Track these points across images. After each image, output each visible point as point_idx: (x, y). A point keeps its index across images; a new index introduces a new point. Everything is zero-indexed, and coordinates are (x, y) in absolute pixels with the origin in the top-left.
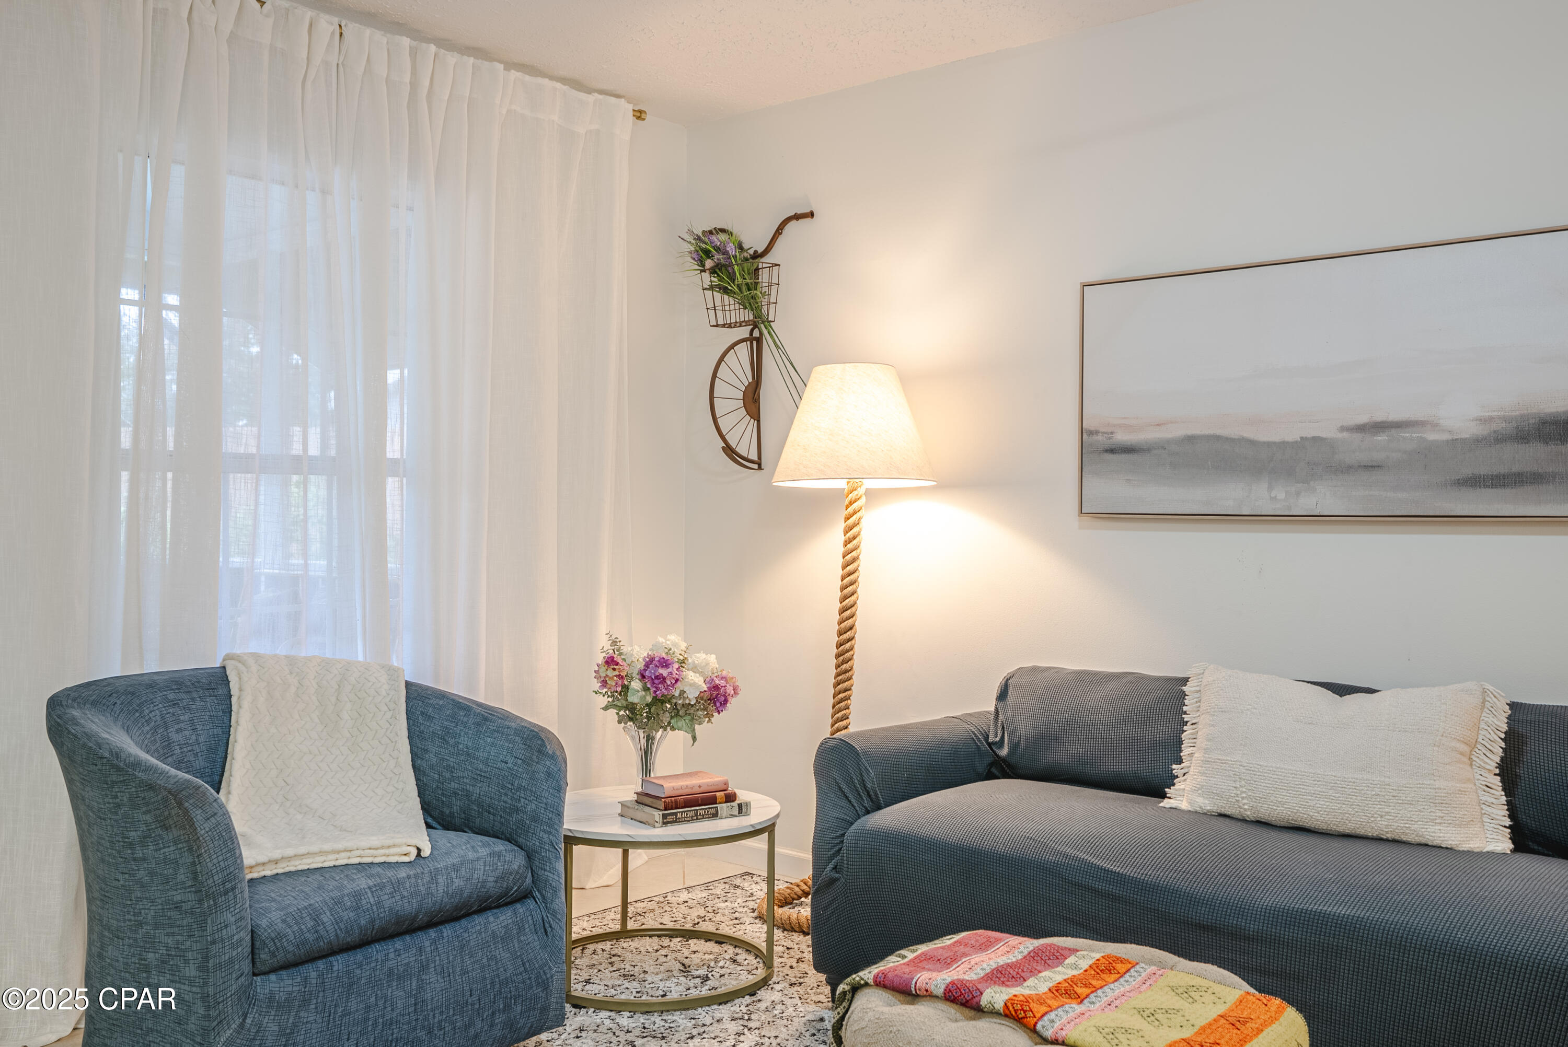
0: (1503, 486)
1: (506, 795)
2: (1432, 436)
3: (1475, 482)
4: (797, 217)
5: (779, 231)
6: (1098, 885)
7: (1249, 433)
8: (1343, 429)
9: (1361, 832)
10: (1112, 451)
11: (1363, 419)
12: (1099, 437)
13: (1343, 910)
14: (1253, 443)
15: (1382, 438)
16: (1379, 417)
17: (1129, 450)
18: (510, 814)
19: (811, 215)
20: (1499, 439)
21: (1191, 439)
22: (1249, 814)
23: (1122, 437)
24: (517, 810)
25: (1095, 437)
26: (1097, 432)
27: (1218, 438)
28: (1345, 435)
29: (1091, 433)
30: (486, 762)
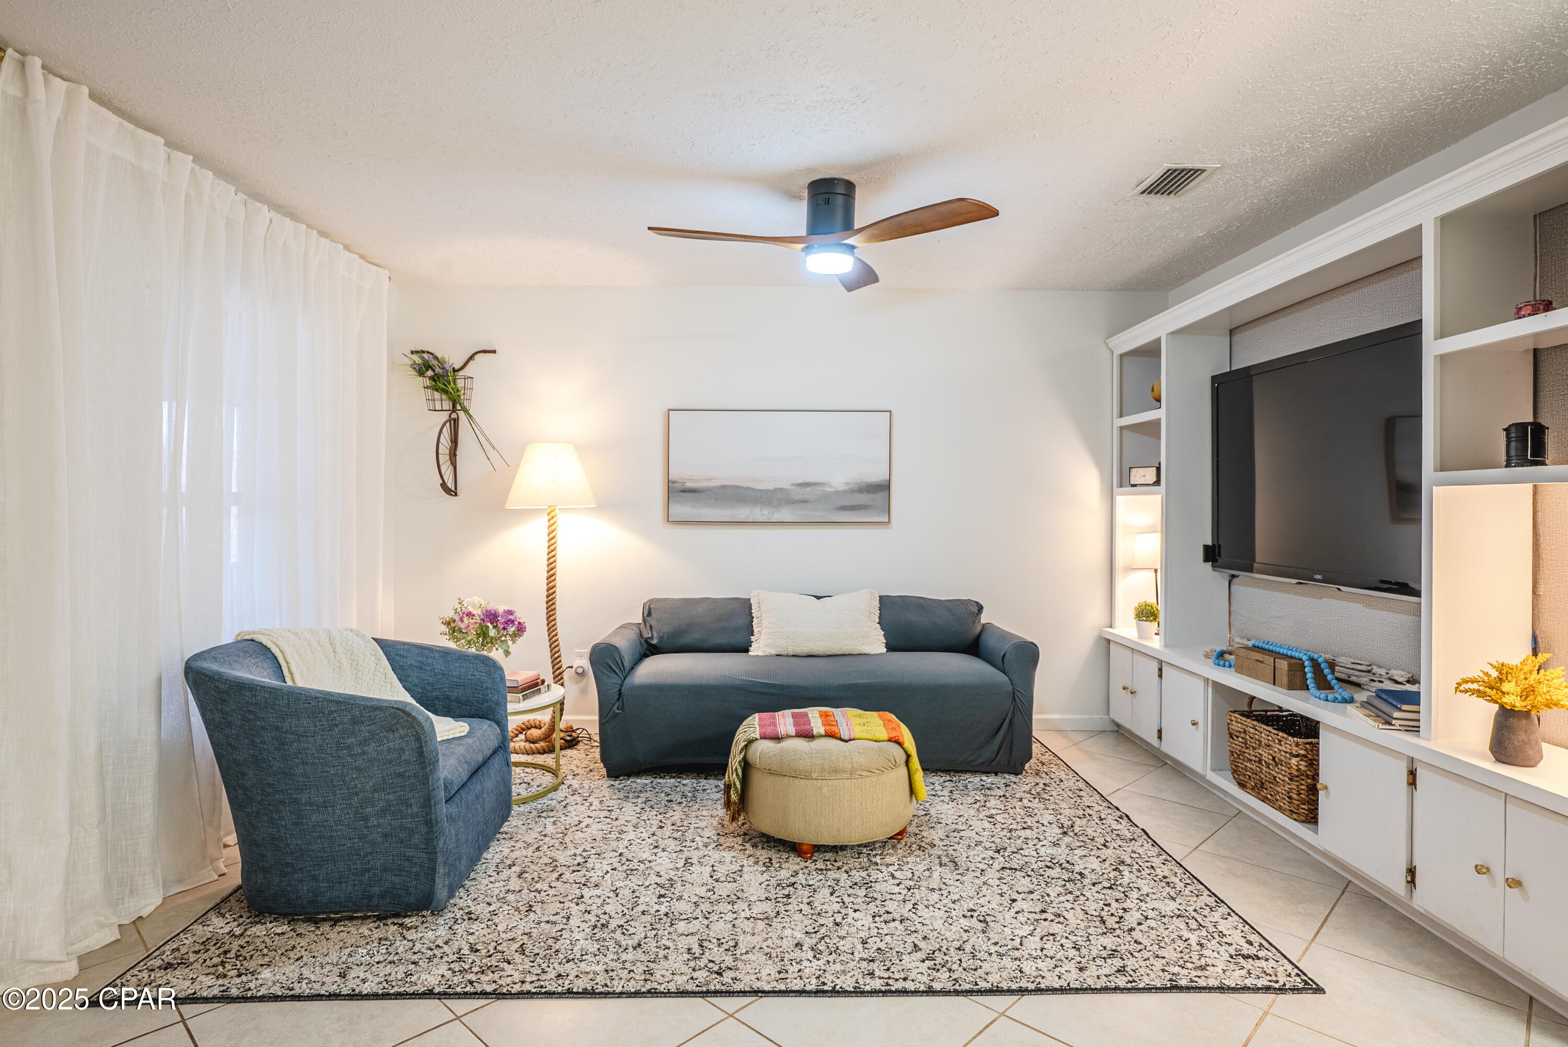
0: (854, 510)
1: (478, 693)
2: (828, 489)
3: (844, 508)
4: (485, 352)
5: (471, 358)
6: (763, 690)
7: (752, 485)
8: (793, 485)
9: (837, 653)
10: (684, 491)
11: (800, 481)
12: (678, 485)
13: (864, 681)
14: (753, 489)
15: (808, 489)
16: (807, 480)
17: (693, 491)
18: (482, 704)
19: (494, 352)
20: (852, 491)
21: (724, 487)
22: (791, 653)
23: (689, 485)
24: (487, 701)
25: (676, 485)
26: (677, 482)
27: (738, 487)
28: (794, 487)
29: (673, 482)
30: (459, 677)
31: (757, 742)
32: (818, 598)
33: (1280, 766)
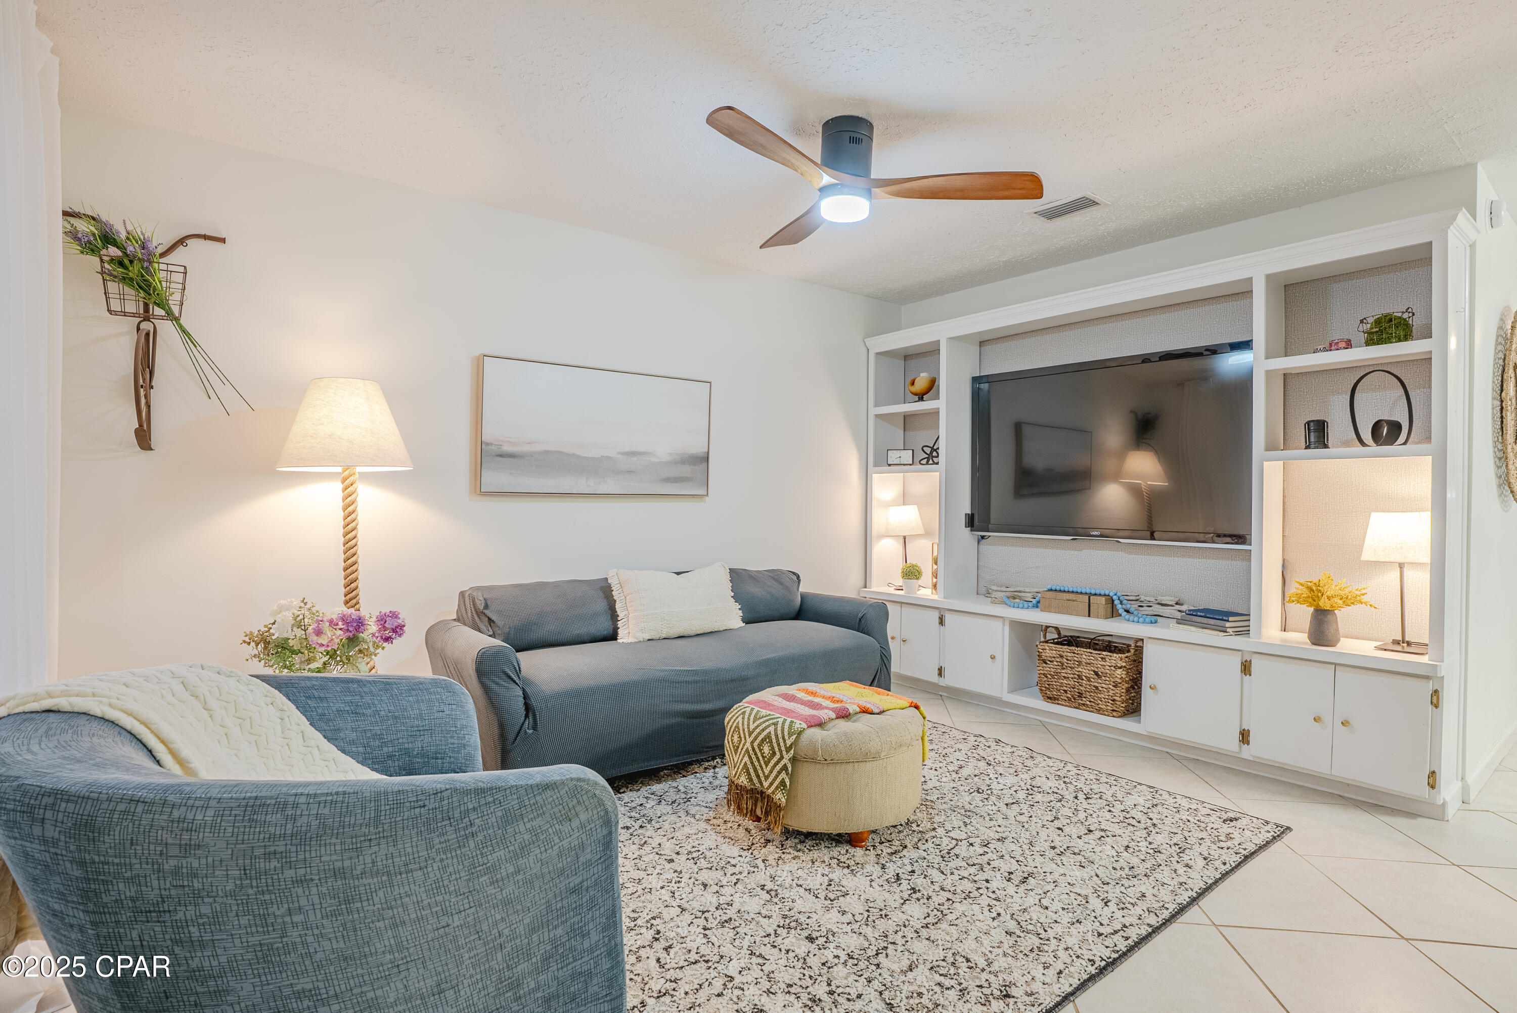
0: (677, 482)
2: (653, 460)
3: (668, 480)
4: (205, 237)
5: (181, 242)
7: (577, 452)
8: (619, 453)
10: (501, 456)
11: (627, 449)
12: (493, 447)
14: (578, 457)
15: (634, 459)
16: (634, 449)
17: (511, 456)
19: (223, 240)
20: (676, 463)
21: (547, 452)
22: (664, 636)
23: (507, 448)
25: (490, 447)
26: (492, 444)
27: (562, 453)
28: (620, 456)
29: (487, 444)
31: (805, 732)
32: (678, 573)
33: (1103, 678)
